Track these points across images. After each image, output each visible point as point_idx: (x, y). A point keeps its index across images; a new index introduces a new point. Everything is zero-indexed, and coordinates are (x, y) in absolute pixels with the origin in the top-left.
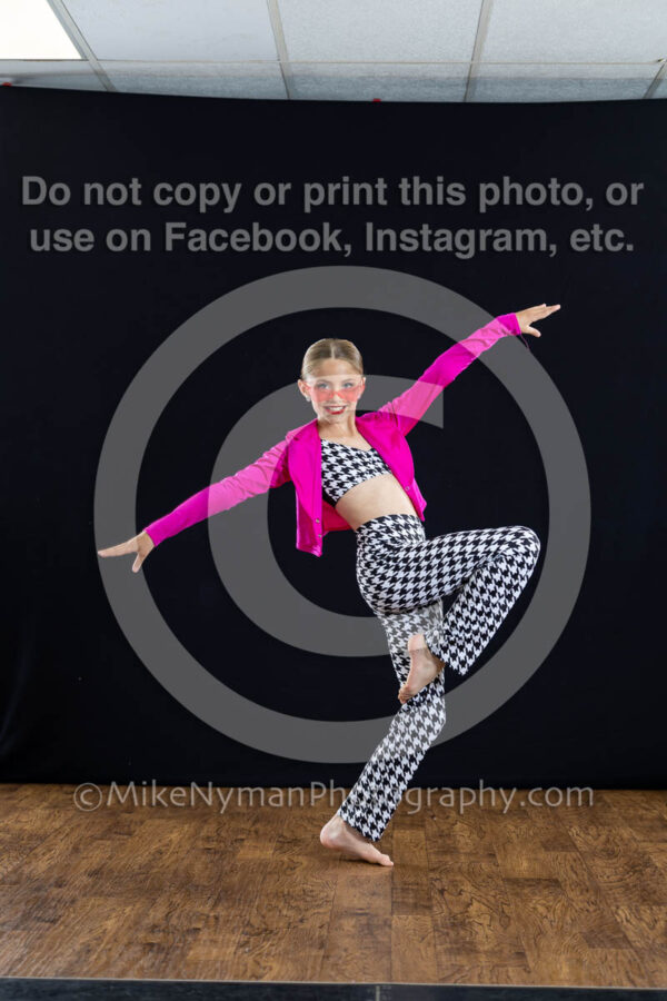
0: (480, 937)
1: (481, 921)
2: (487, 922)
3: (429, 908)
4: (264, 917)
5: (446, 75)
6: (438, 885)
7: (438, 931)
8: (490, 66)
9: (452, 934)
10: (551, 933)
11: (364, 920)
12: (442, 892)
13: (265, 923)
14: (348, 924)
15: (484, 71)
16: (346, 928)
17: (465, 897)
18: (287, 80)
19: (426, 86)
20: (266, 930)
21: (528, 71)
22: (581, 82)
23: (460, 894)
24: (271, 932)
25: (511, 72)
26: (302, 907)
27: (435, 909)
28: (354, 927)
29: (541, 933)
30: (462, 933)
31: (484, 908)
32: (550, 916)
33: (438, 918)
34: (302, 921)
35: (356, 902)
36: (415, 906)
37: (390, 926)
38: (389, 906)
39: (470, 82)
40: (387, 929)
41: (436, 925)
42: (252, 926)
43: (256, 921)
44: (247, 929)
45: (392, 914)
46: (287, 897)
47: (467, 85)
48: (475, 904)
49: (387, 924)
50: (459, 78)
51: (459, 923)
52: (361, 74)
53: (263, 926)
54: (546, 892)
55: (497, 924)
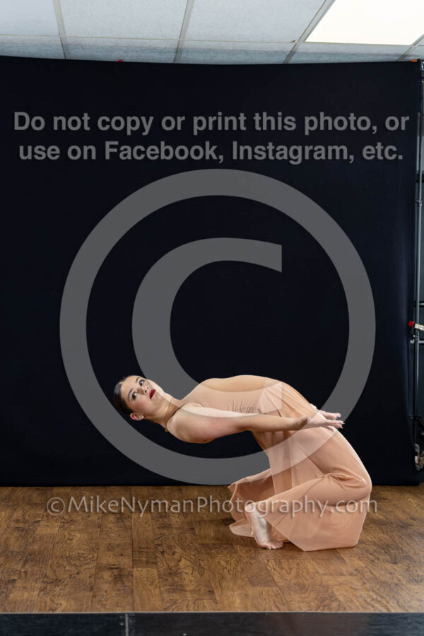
0: (186, 582)
1: (187, 571)
2: (190, 572)
3: (156, 563)
4: (55, 571)
5: (164, 46)
6: (160, 549)
7: (162, 578)
8: (190, 42)
9: (170, 579)
10: (229, 577)
11: (116, 572)
12: (163, 553)
13: (56, 576)
14: (107, 575)
15: (187, 44)
16: (105, 578)
17: (176, 556)
18: (65, 46)
19: (151, 52)
20: (57, 580)
21: (213, 45)
22: (246, 52)
23: (174, 554)
24: (60, 581)
25: (203, 45)
26: (78, 564)
27: (159, 564)
28: (110, 576)
29: (223, 578)
30: (176, 579)
31: (188, 563)
32: (229, 567)
33: (161, 569)
34: (78, 573)
35: (110, 561)
36: (147, 562)
37: (132, 576)
38: (131, 563)
39: (178, 51)
40: (130, 577)
41: (160, 574)
42: (48, 577)
43: (50, 574)
44: (45, 579)
45: (133, 568)
46: (69, 558)
47: (177, 52)
48: (183, 560)
49: (130, 574)
50: (171, 48)
51: (174, 573)
52: (111, 45)
53: (55, 577)
54: (225, 552)
55: (197, 573)
